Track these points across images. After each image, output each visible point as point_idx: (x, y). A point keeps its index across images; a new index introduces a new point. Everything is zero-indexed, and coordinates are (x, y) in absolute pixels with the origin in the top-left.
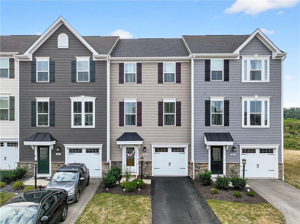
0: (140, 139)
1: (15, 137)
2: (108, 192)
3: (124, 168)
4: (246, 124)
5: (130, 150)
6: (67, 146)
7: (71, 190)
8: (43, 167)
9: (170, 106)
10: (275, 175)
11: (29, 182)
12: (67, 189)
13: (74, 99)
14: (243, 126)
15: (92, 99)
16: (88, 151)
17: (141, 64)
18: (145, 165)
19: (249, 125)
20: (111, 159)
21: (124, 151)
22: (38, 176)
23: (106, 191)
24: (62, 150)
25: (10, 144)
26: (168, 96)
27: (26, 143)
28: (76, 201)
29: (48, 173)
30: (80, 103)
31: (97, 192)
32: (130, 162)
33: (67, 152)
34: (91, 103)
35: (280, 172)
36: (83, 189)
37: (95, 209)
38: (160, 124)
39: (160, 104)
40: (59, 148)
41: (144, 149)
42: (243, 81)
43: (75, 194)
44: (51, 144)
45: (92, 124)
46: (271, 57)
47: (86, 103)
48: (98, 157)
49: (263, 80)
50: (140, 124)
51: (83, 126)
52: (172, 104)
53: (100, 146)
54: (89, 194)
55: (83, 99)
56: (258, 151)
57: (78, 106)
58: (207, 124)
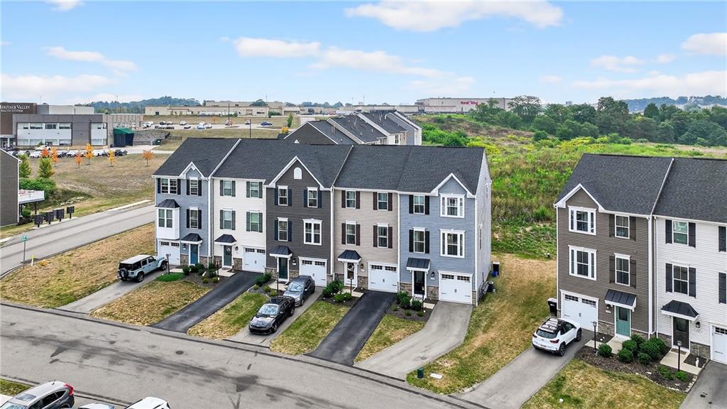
0: (358, 257)
1: (264, 247)
2: (324, 301)
3: (347, 281)
4: (444, 253)
5: (350, 265)
6: (301, 259)
7: (297, 297)
8: (283, 274)
9: (384, 231)
10: (470, 301)
11: (273, 286)
12: (294, 296)
13: (306, 221)
14: (442, 255)
15: (320, 222)
16: (317, 263)
17: (359, 192)
18: (363, 279)
19: (446, 255)
20: (334, 271)
21: (346, 266)
22: (280, 280)
23: (323, 300)
24: (297, 262)
25: (259, 251)
26: (383, 221)
27: (271, 255)
28: (301, 305)
29: (287, 278)
30: (310, 224)
31: (318, 300)
32: (351, 275)
33: (301, 263)
34: (319, 225)
35: (474, 298)
36: (307, 298)
37: (310, 312)
38: (375, 245)
39: (375, 227)
40: (294, 259)
41: (362, 266)
42: (442, 215)
43: (301, 301)
44: (288, 257)
45: (319, 242)
46: (465, 196)
47: (315, 225)
48: (324, 269)
49: (459, 216)
50: (358, 244)
51: (312, 243)
52: (385, 229)
53: (325, 261)
54: (312, 300)
55: (313, 221)
56: (456, 278)
57: (309, 226)
58: (411, 250)
